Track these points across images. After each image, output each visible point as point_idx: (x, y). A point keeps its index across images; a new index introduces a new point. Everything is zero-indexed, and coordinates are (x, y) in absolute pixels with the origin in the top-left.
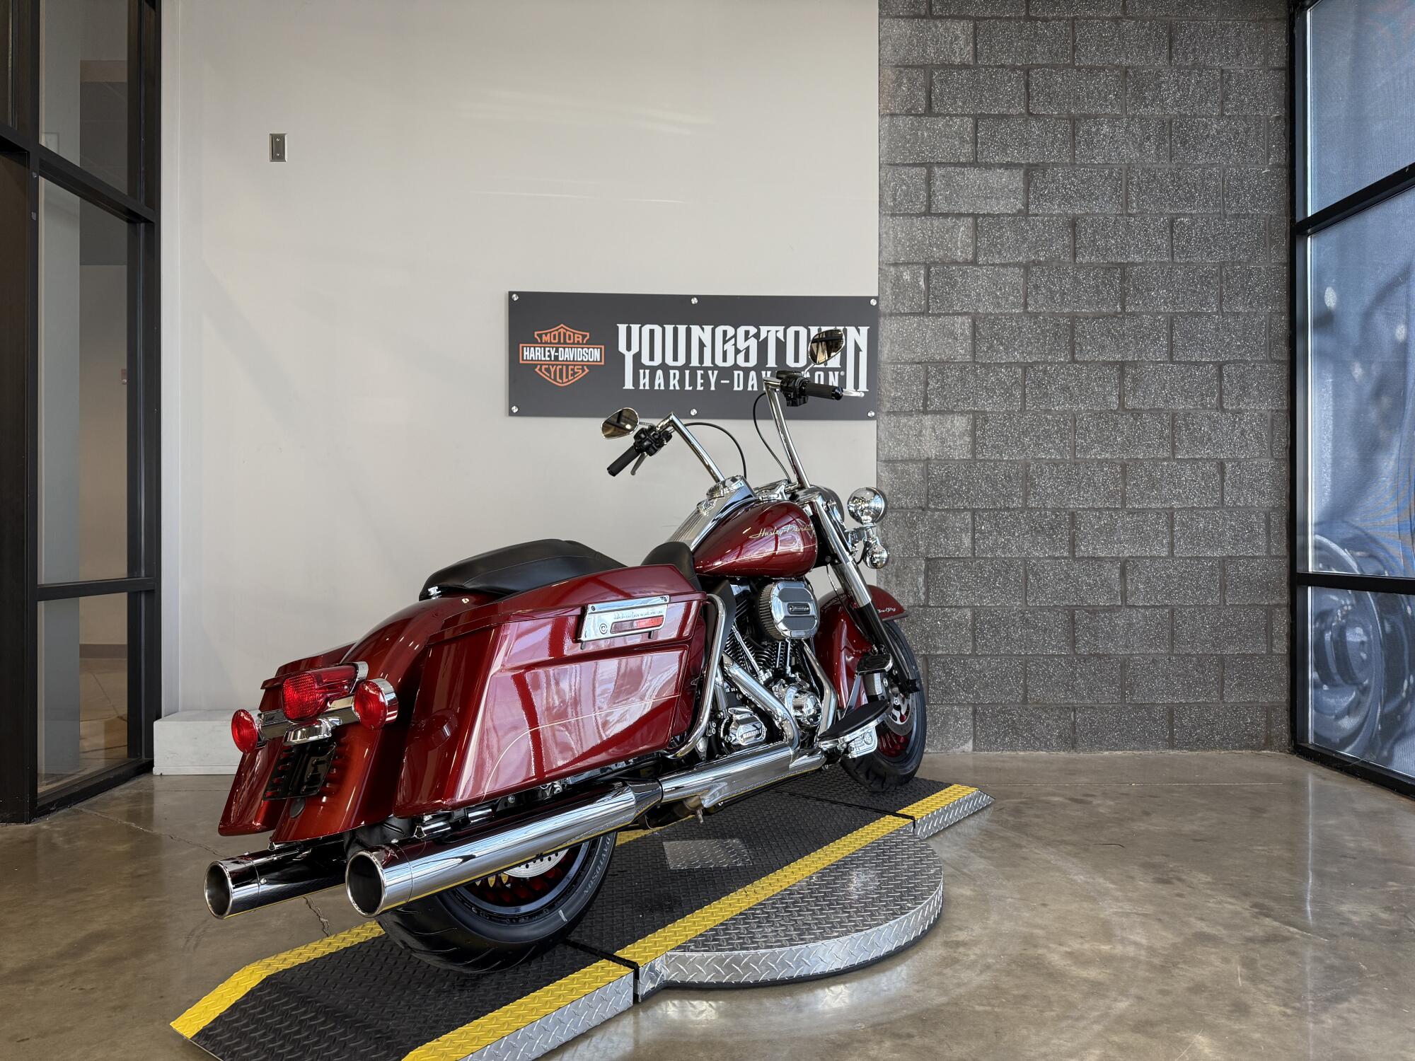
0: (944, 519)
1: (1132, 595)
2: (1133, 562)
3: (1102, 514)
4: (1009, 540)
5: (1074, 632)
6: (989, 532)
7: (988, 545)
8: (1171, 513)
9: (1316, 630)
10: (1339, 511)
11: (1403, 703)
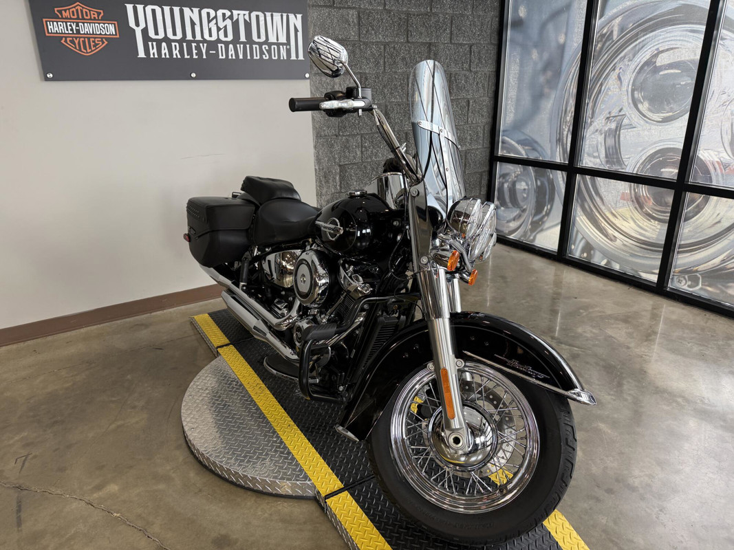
0: (348, 141)
6: (369, 147)
7: (368, 154)
9: (499, 182)
10: (518, 126)
11: (543, 217)
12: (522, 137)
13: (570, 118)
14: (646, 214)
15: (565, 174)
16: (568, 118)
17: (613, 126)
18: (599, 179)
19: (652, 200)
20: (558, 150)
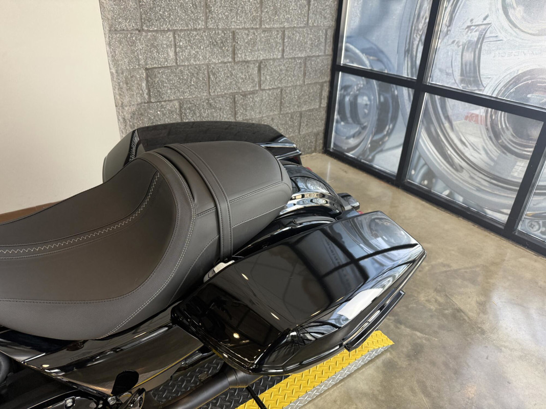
0: (155, 39)
1: (263, 83)
2: (265, 62)
3: (249, 32)
4: (197, 52)
5: (235, 108)
6: (185, 47)
7: (185, 56)
8: (283, 30)
9: (341, 95)
10: (363, 31)
11: (385, 136)
12: (367, 46)
13: (423, 25)
14: (502, 146)
15: (411, 91)
16: (421, 26)
17: (474, 36)
18: (449, 99)
19: (511, 130)
20: (406, 62)
